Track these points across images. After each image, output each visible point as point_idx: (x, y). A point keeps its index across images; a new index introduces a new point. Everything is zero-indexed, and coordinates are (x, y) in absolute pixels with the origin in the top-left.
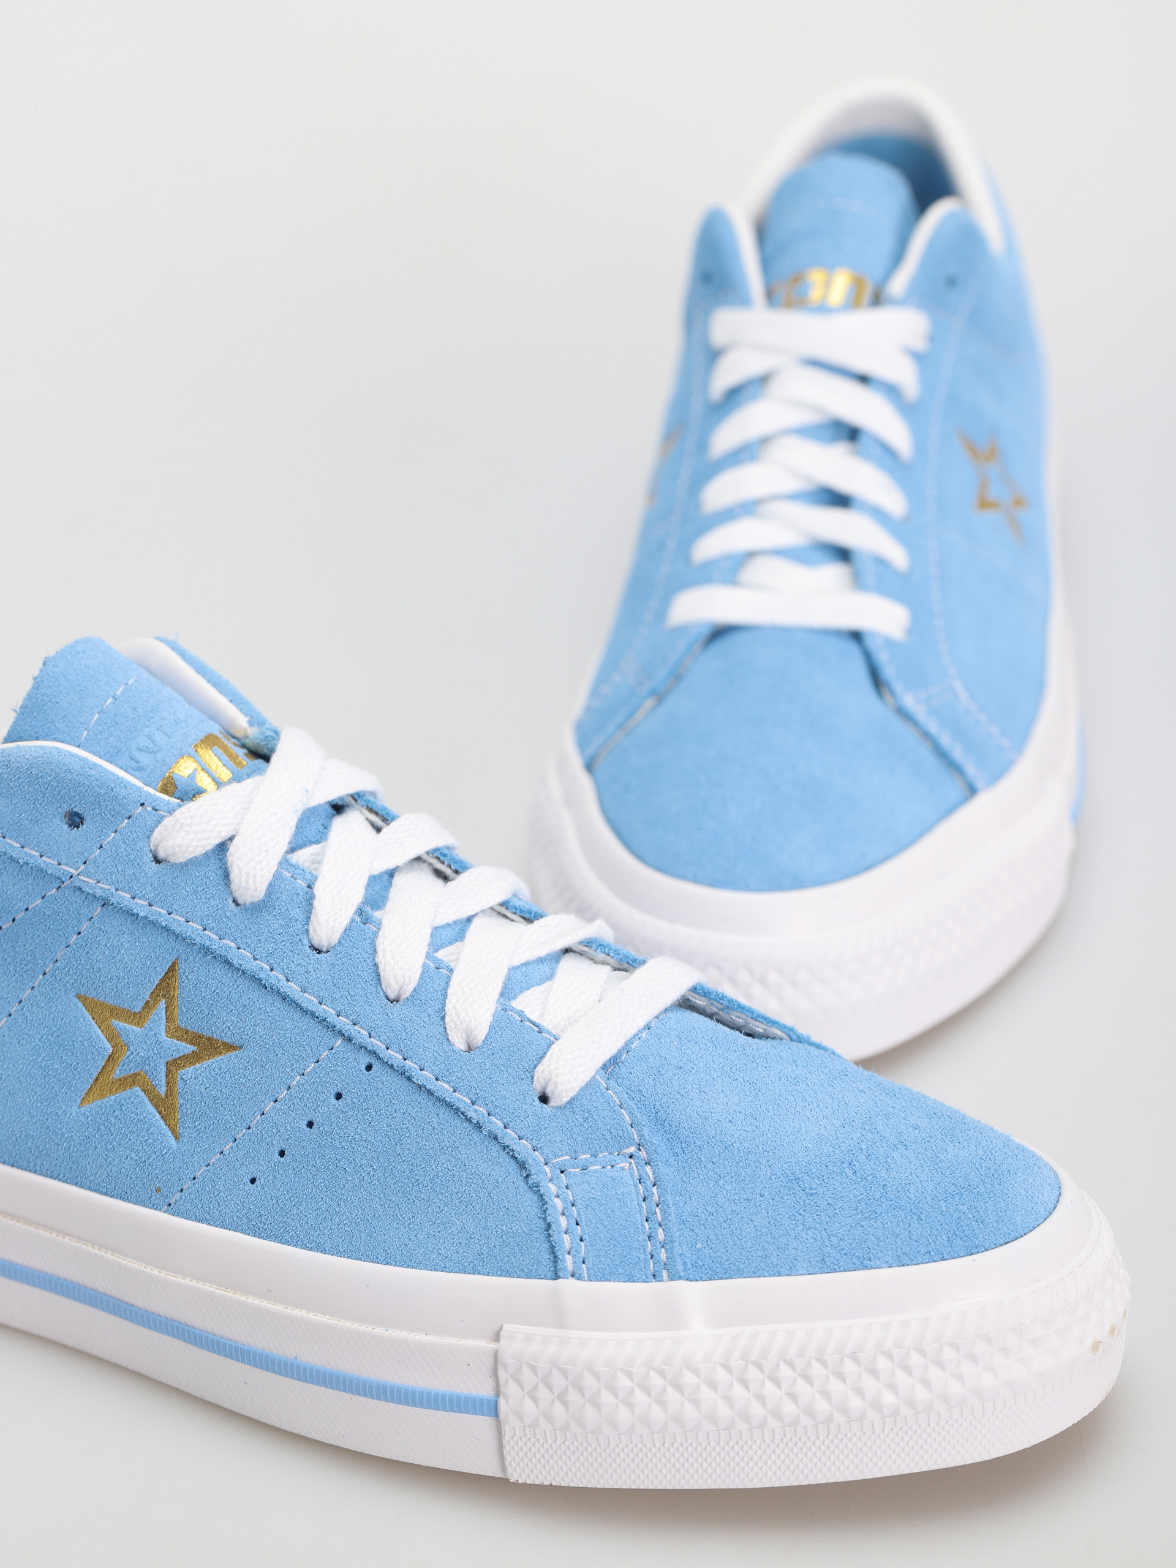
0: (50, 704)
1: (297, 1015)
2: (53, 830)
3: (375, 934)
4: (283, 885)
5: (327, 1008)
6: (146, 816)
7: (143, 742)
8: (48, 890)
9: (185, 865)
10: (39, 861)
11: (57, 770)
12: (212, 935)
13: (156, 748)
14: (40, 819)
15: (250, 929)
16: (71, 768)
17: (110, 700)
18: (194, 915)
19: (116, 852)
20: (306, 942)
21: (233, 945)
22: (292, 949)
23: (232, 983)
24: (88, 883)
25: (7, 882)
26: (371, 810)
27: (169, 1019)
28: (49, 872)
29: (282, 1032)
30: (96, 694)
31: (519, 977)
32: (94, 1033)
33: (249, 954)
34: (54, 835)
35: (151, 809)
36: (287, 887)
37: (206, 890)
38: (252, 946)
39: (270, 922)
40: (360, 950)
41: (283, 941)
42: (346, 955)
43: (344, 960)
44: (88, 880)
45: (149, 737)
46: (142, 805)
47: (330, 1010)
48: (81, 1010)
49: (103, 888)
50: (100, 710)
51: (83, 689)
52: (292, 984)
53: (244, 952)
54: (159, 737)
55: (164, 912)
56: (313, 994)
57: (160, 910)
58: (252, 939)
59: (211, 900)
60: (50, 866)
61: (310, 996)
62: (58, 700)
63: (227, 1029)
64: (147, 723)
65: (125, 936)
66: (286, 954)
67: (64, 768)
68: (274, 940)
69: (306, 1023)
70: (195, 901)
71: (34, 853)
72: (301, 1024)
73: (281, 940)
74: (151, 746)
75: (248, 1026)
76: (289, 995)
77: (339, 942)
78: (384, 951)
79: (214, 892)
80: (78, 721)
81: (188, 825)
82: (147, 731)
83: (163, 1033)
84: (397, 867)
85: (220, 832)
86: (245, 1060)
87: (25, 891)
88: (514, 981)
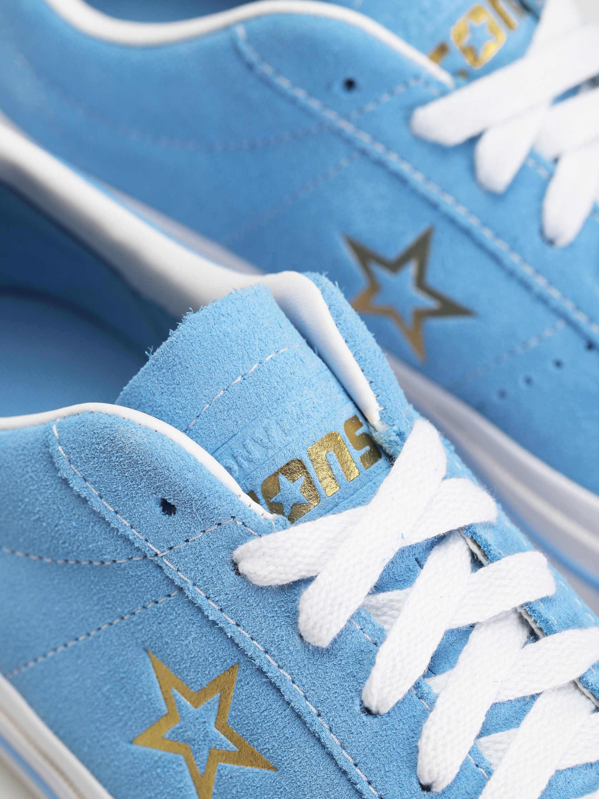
0: (179, 366)
1: (332, 767)
2: (147, 511)
3: (425, 714)
4: (349, 637)
5: (360, 773)
6: (235, 529)
7: (260, 434)
8: (134, 556)
9: (260, 589)
10: (128, 532)
11: (157, 464)
12: (271, 661)
13: (270, 444)
14: (135, 497)
15: (309, 670)
16: (170, 466)
17: (239, 379)
18: (260, 636)
19: (200, 552)
20: (357, 702)
21: (289, 677)
22: (342, 704)
23: (281, 712)
24: (169, 566)
25: (99, 533)
26: (475, 542)
27: (220, 713)
28: (137, 545)
29: (315, 777)
30: (226, 370)
31: (560, 783)
32: (154, 691)
33: (301, 693)
34: (146, 515)
35: (241, 523)
36: (353, 640)
37: (276, 618)
38: (306, 686)
39: (328, 669)
40: (406, 727)
41: (336, 692)
42: (392, 727)
43: (389, 732)
44: (170, 565)
45: (266, 430)
46: (233, 517)
47: (363, 776)
48: (147, 665)
49: (180, 578)
50: (226, 387)
51: (214, 360)
52: (334, 737)
53: (298, 688)
54: (275, 432)
55: (232, 622)
56: (350, 755)
57: (229, 619)
58: (308, 680)
59: (278, 629)
60: (137, 540)
61: (348, 756)
62: (188, 366)
63: (267, 750)
64: (268, 414)
65: (195, 626)
66: (335, 706)
67: (163, 465)
68: (328, 689)
69: (336, 778)
70: (263, 625)
71: (126, 522)
72: (333, 777)
73: (334, 691)
74: (265, 440)
75: (286, 756)
76: (328, 748)
77: (389, 713)
78: (428, 738)
79: (283, 623)
80: (202, 392)
81: (271, 556)
82: (266, 421)
83: (212, 724)
84: (478, 623)
85: (300, 571)
86: (276, 785)
87: (114, 548)
88: (554, 787)
